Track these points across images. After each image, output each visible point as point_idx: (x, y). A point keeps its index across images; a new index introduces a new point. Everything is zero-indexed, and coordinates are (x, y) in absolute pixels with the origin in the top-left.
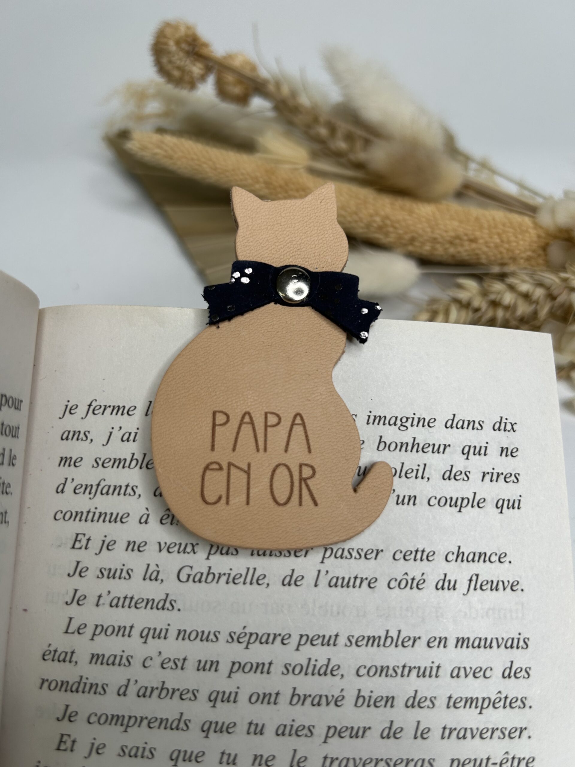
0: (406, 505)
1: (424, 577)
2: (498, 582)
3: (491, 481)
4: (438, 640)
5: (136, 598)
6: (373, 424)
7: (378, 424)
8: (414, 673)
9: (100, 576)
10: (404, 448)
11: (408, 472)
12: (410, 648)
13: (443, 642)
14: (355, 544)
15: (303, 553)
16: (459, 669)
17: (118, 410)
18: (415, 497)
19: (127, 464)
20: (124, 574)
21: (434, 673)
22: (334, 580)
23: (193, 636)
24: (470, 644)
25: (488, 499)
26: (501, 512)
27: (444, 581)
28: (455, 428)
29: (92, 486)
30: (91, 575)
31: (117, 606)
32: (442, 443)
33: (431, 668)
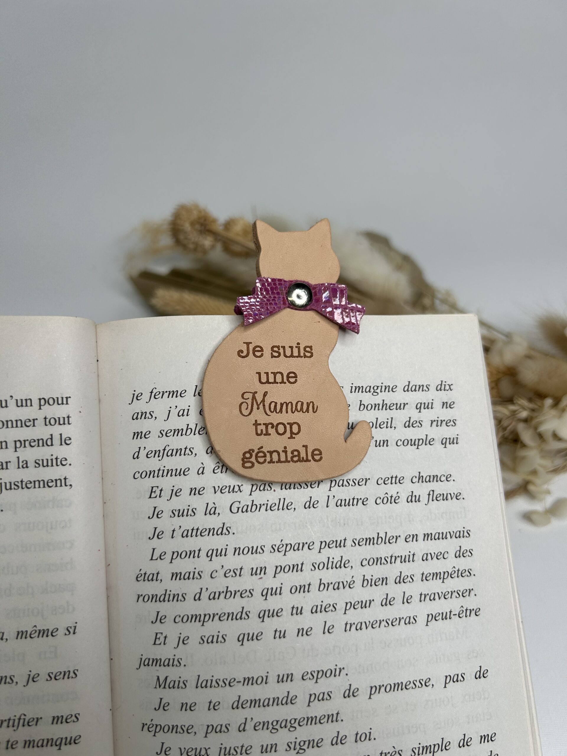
0: (382, 447)
1: (399, 495)
2: (447, 494)
3: (437, 426)
4: (412, 536)
5: (201, 529)
6: (355, 392)
7: (358, 392)
8: (398, 560)
9: (173, 516)
10: (377, 408)
11: (381, 424)
12: (394, 543)
13: (415, 537)
14: (351, 476)
15: (316, 485)
16: (427, 554)
17: (173, 394)
18: (387, 440)
19: (184, 432)
20: (190, 512)
21: (411, 559)
22: (340, 501)
23: (246, 551)
24: (433, 537)
25: (436, 438)
26: (445, 447)
27: (412, 496)
28: (410, 391)
29: (159, 451)
30: (166, 515)
31: (187, 536)
32: (402, 402)
33: (409, 556)
